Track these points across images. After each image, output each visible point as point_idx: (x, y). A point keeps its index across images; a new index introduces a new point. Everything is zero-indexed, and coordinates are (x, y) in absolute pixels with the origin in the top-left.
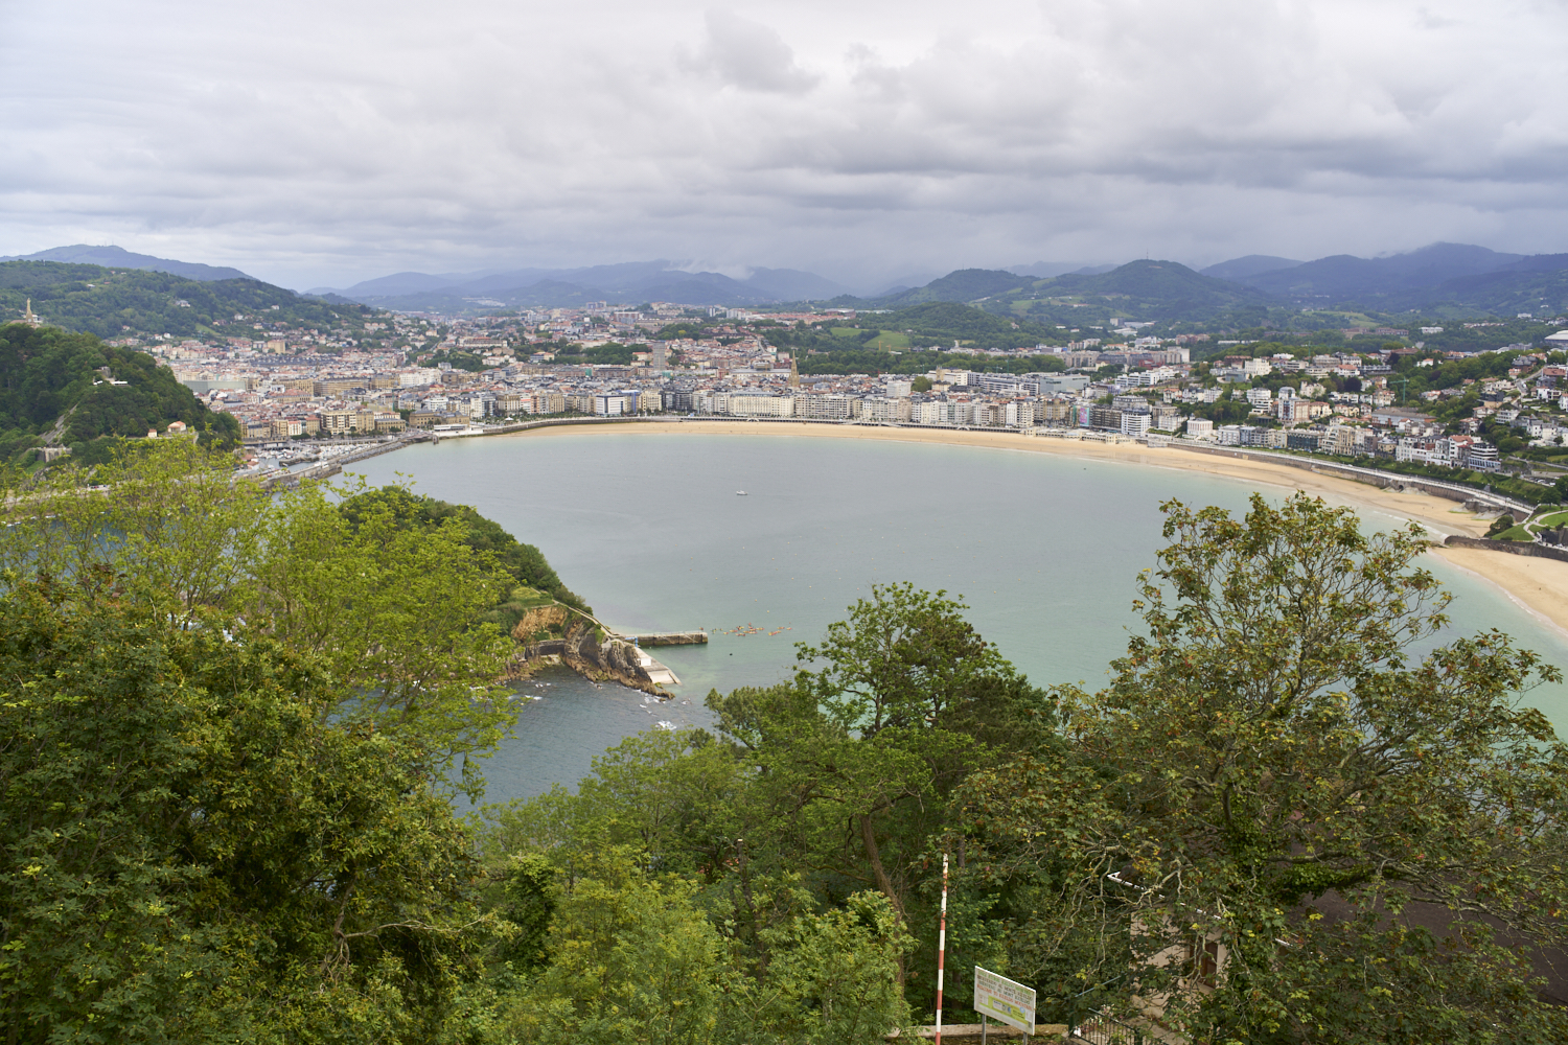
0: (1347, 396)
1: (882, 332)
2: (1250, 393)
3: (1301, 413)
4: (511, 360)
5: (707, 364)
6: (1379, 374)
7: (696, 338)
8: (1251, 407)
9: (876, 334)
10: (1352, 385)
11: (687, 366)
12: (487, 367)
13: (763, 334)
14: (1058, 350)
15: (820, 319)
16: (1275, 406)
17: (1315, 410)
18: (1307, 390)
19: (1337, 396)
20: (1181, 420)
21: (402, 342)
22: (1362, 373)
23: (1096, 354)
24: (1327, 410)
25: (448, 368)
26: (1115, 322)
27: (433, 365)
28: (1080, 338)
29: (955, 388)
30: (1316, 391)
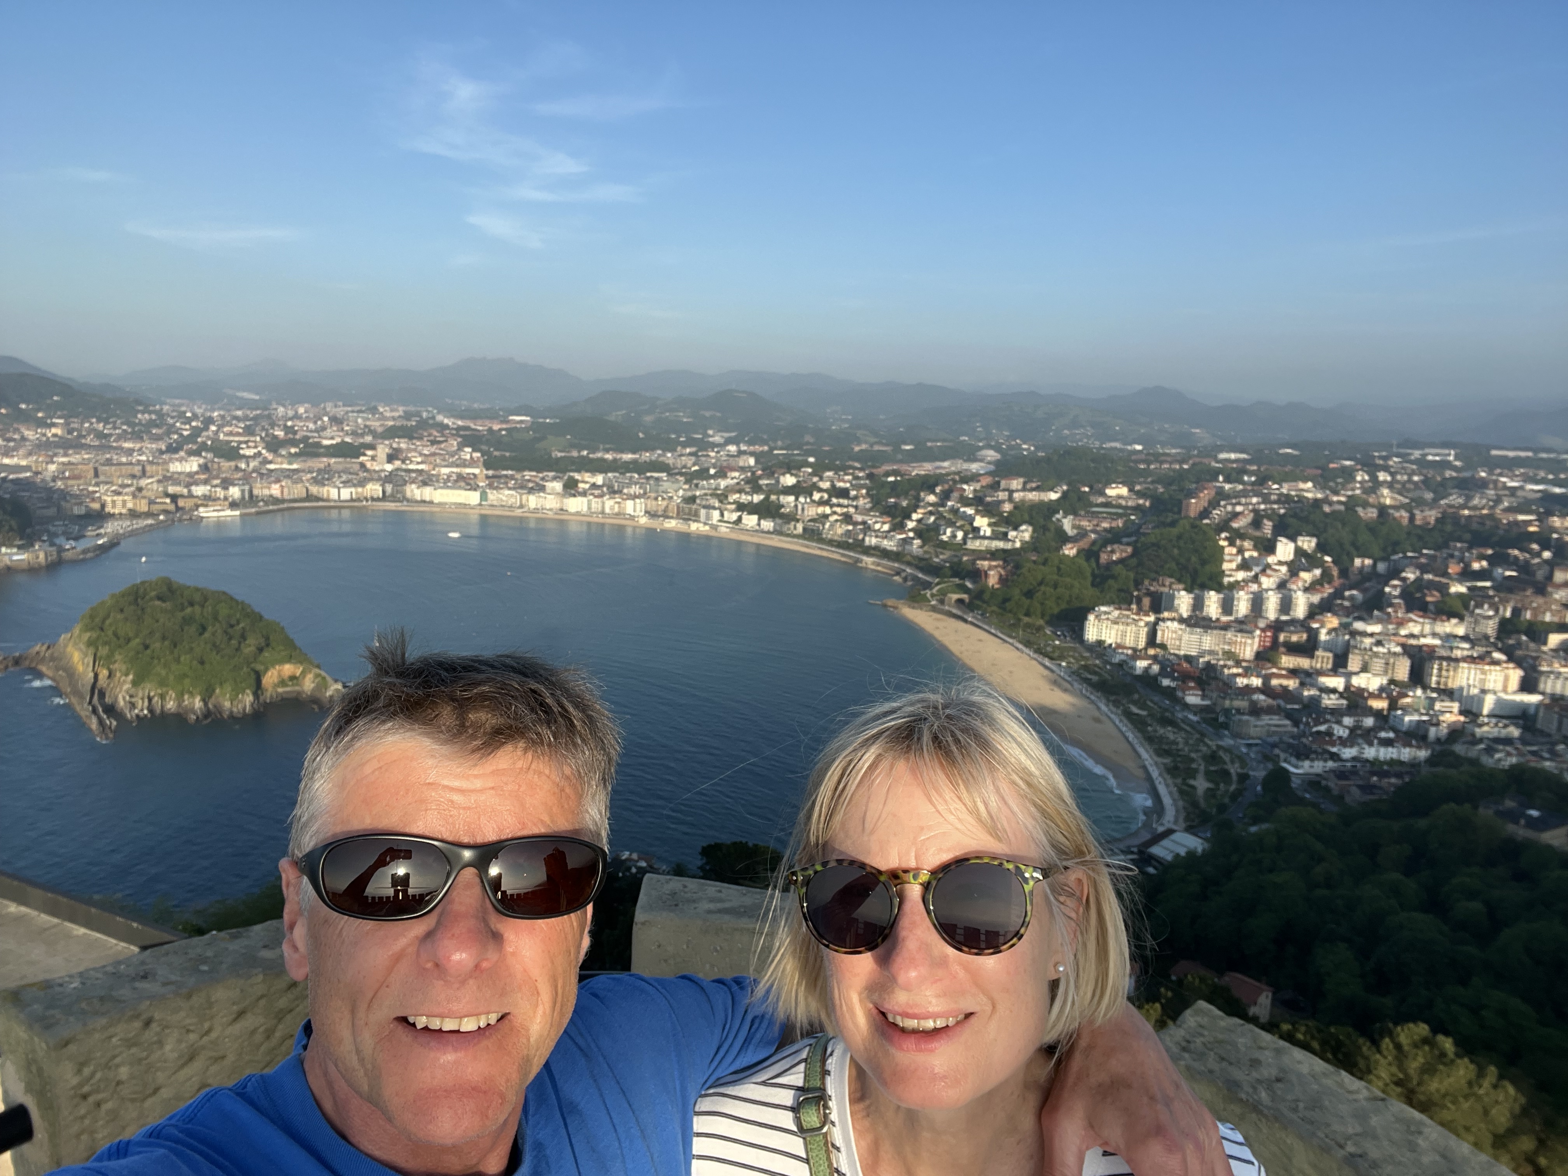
0: (841, 501)
1: (549, 437)
2: (781, 497)
3: (813, 511)
4: (264, 451)
5: (419, 459)
6: (862, 487)
7: (411, 438)
8: (783, 506)
9: (544, 438)
10: (843, 493)
11: (403, 462)
12: (244, 456)
13: (461, 436)
14: (669, 455)
15: (504, 426)
16: (796, 506)
17: (820, 510)
18: (816, 496)
19: (834, 500)
20: (739, 514)
21: (171, 429)
22: (852, 485)
23: (693, 459)
24: (828, 510)
25: (210, 456)
26: (710, 432)
27: (197, 453)
28: (685, 445)
29: (594, 486)
30: (822, 497)
